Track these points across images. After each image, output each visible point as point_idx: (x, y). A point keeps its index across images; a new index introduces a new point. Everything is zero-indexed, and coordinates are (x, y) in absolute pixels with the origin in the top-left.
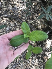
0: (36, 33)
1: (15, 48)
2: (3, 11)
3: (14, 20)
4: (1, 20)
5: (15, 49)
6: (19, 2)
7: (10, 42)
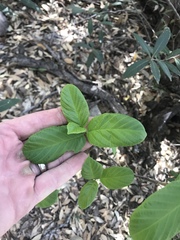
0: (112, 121)
1: (39, 168)
2: (13, 45)
3: (48, 76)
4: (6, 74)
5: (41, 172)
6: (66, 15)
7: (23, 149)
